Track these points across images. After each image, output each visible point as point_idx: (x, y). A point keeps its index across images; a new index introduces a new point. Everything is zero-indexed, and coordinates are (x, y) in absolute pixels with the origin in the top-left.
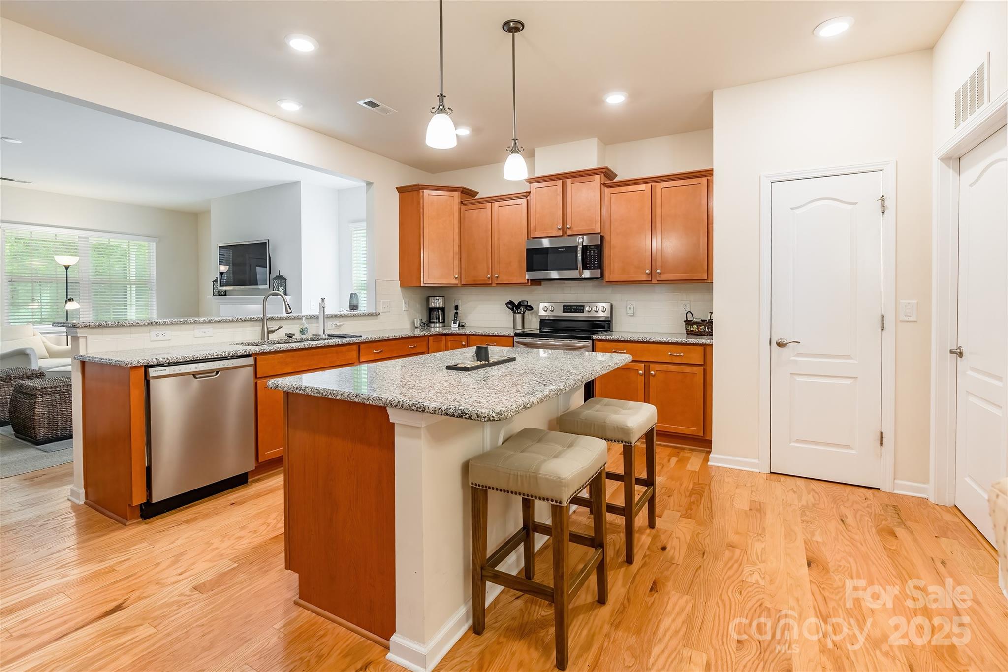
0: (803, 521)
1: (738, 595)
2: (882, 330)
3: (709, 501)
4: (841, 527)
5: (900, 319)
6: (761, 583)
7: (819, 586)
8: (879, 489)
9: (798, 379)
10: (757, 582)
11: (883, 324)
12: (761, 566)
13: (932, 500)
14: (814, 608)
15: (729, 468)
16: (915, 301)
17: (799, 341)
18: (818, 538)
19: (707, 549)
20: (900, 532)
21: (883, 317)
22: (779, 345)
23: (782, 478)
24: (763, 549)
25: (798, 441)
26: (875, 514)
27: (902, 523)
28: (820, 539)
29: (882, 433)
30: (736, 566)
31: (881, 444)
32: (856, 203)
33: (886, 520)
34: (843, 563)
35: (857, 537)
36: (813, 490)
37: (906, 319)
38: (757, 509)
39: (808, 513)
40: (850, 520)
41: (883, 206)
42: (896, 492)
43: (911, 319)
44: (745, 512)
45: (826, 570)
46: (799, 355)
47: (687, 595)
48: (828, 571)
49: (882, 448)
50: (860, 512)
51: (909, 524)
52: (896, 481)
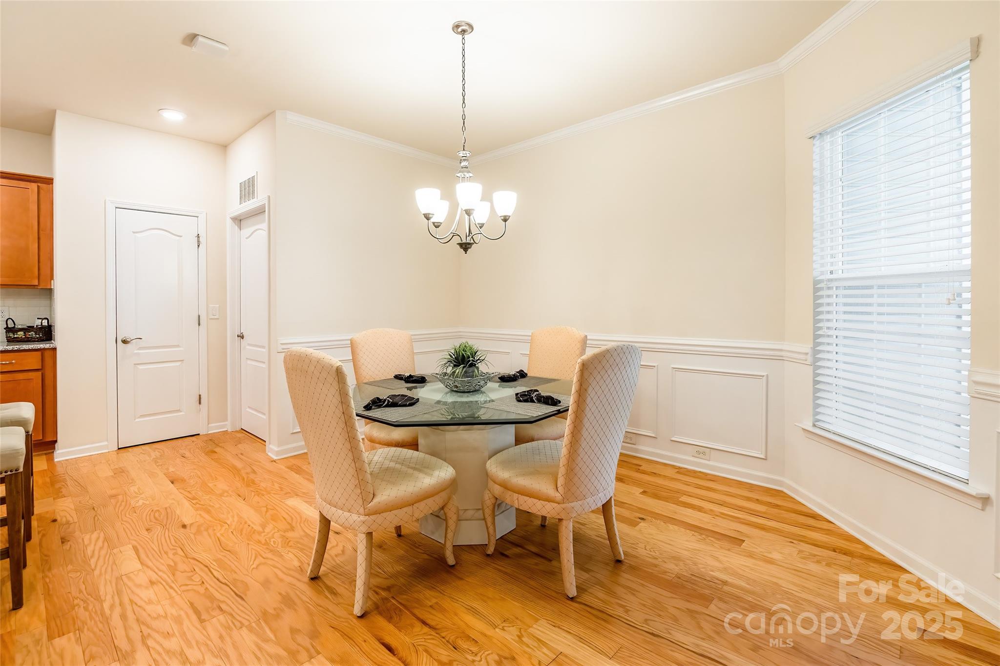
0: (158, 466)
1: (135, 514)
2: (199, 325)
3: (74, 481)
4: (184, 460)
5: (210, 318)
6: (147, 503)
7: (183, 489)
8: (199, 434)
9: (141, 367)
10: (143, 503)
11: (199, 321)
12: (142, 496)
13: (229, 430)
14: (185, 498)
15: (79, 458)
16: (218, 306)
17: (141, 337)
18: (171, 469)
19: (94, 505)
20: (217, 450)
21: (199, 316)
22: (125, 342)
23: (130, 449)
24: (139, 489)
25: (142, 416)
26: (201, 447)
27: (217, 445)
28: (173, 470)
29: (200, 395)
30: (123, 504)
31: (200, 403)
32: (181, 236)
33: (208, 447)
34: (192, 474)
35: (195, 461)
36: (156, 448)
37: (213, 317)
38: (120, 472)
39: (159, 461)
40: (187, 454)
41: (198, 241)
42: (209, 432)
43: (216, 317)
44: (112, 476)
45: (183, 480)
46: (140, 348)
47: (96, 531)
48: (185, 481)
49: (201, 405)
50: (192, 449)
51: (220, 445)
52: (209, 425)
